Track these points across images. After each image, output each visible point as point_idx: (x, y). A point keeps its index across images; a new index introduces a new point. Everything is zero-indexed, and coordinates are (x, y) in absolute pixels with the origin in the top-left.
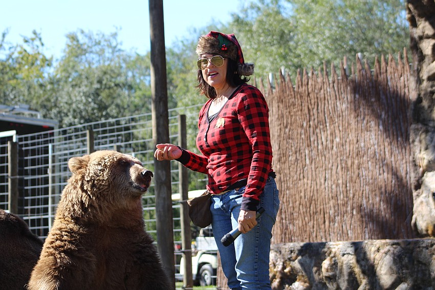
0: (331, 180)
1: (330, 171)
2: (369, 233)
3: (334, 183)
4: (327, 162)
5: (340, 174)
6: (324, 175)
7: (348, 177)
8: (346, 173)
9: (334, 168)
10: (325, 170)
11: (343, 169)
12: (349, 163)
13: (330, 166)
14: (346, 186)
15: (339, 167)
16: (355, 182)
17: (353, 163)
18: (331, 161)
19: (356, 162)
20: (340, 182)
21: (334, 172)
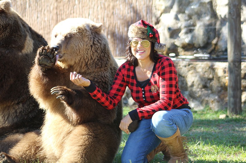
0: (93, 15)
1: (92, 10)
2: (118, 51)
3: (95, 17)
4: (90, 3)
5: (100, 12)
6: (88, 12)
7: (105, 14)
8: (103, 12)
9: (96, 7)
10: (89, 8)
11: (102, 9)
12: (106, 5)
13: (93, 6)
14: (104, 20)
15: (99, 7)
16: (110, 17)
17: (109, 5)
18: (93, 3)
19: (112, 4)
20: (100, 17)
21: (95, 10)
